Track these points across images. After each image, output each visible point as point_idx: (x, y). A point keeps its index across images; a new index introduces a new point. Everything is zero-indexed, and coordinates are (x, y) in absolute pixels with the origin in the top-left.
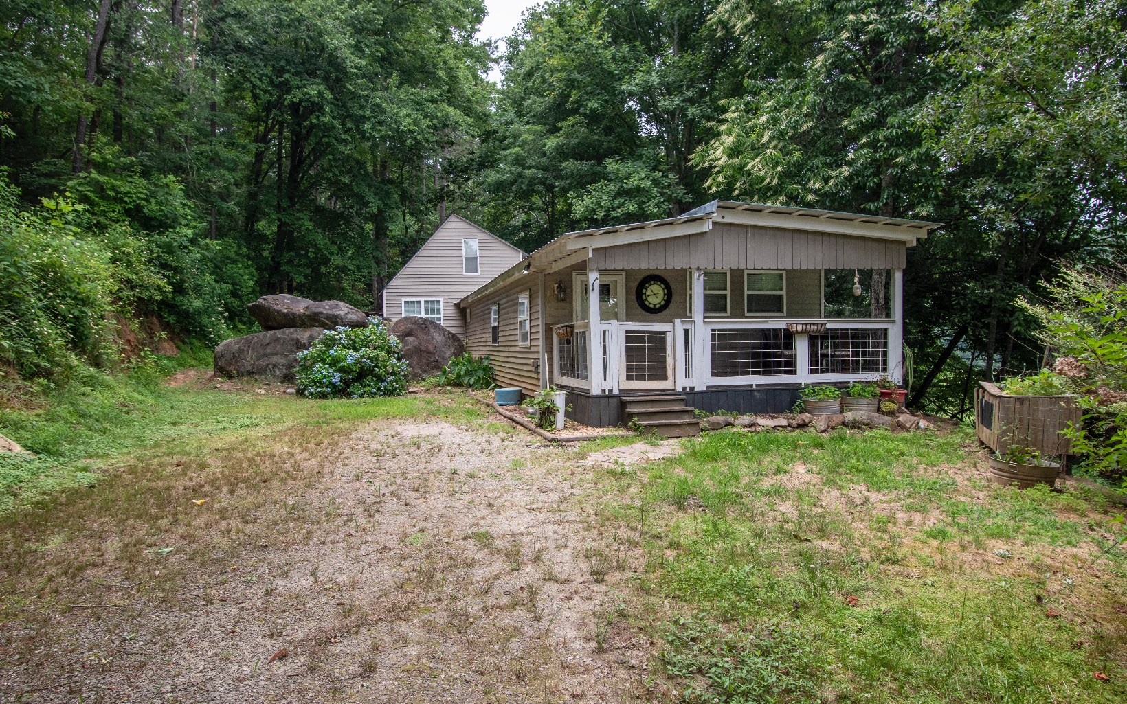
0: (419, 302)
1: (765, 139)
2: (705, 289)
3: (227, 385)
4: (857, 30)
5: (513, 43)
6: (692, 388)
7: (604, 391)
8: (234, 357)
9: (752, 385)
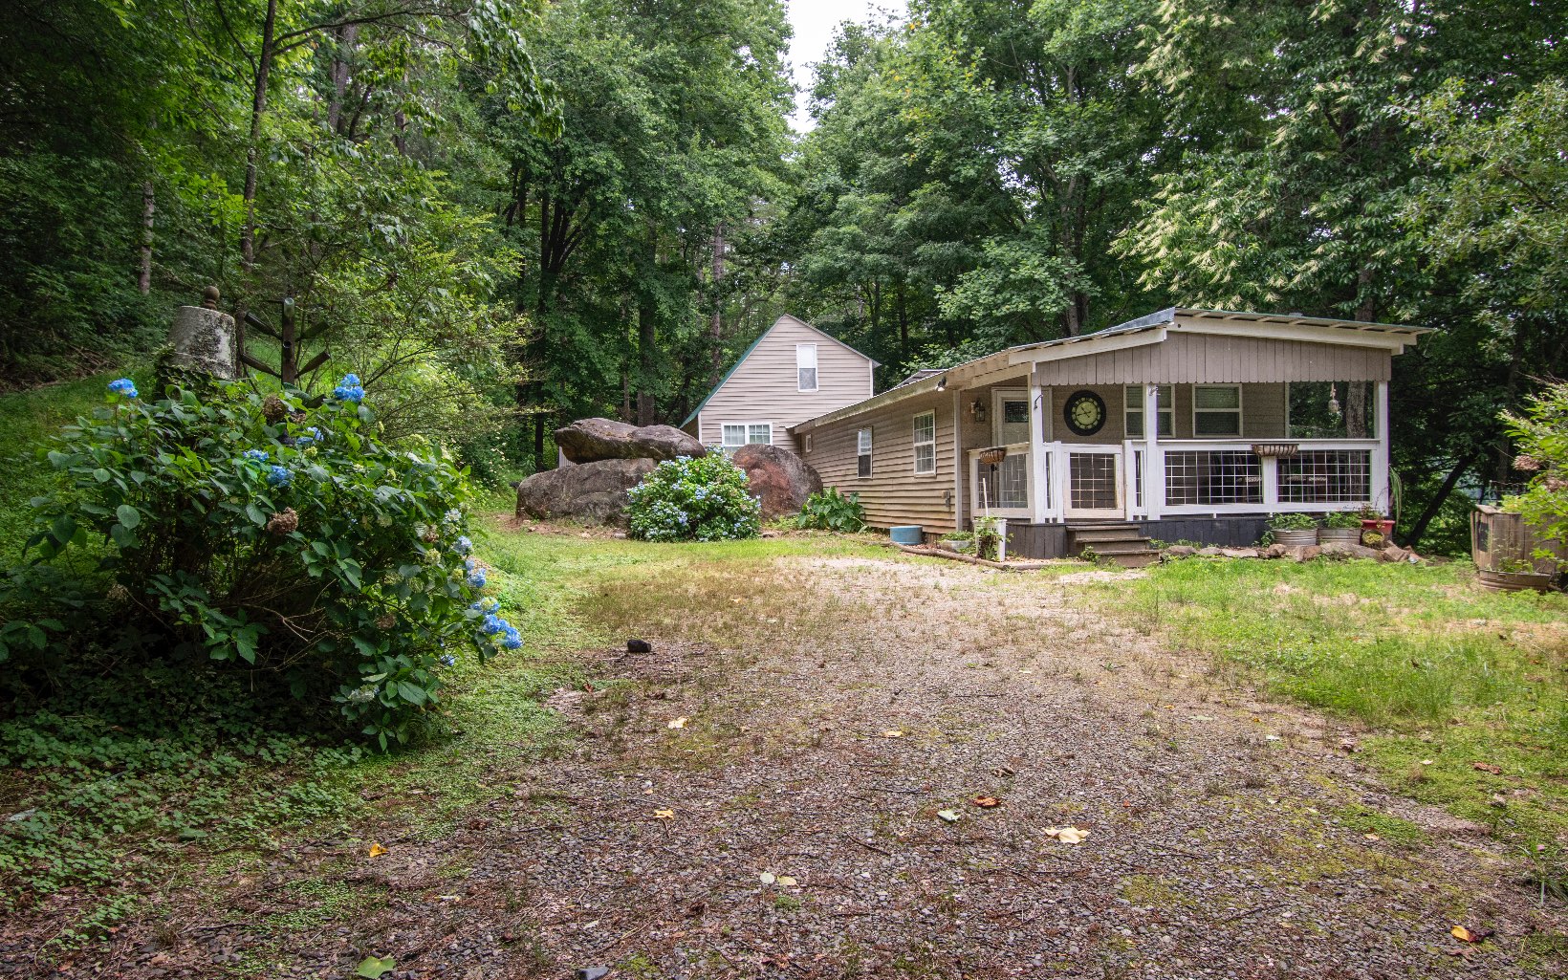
0: (742, 428)
1: (1214, 227)
2: (1158, 407)
3: (542, 528)
4: (1327, 101)
5: (825, 72)
6: (1144, 517)
7: (1047, 520)
8: (546, 494)
9: (1211, 515)
